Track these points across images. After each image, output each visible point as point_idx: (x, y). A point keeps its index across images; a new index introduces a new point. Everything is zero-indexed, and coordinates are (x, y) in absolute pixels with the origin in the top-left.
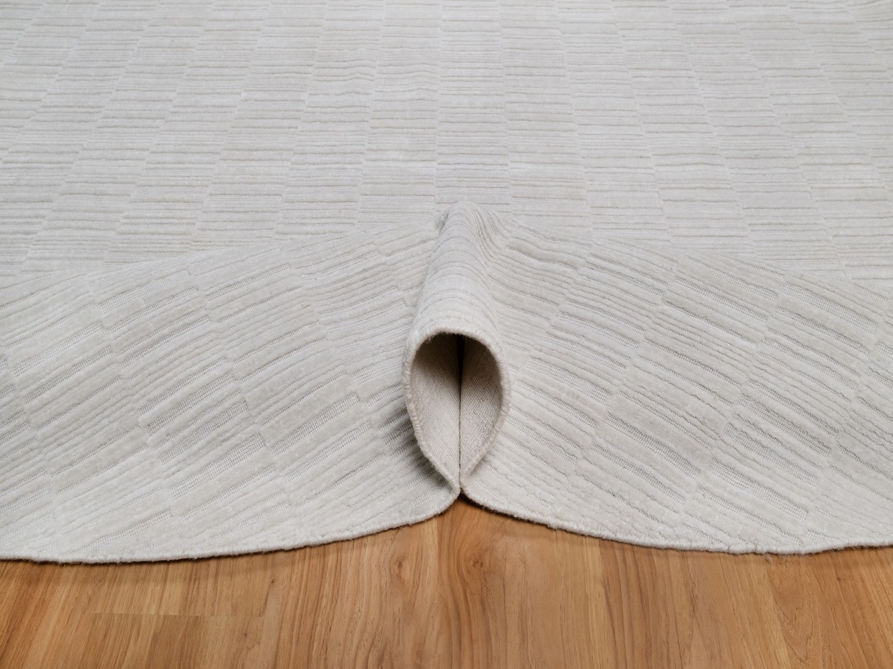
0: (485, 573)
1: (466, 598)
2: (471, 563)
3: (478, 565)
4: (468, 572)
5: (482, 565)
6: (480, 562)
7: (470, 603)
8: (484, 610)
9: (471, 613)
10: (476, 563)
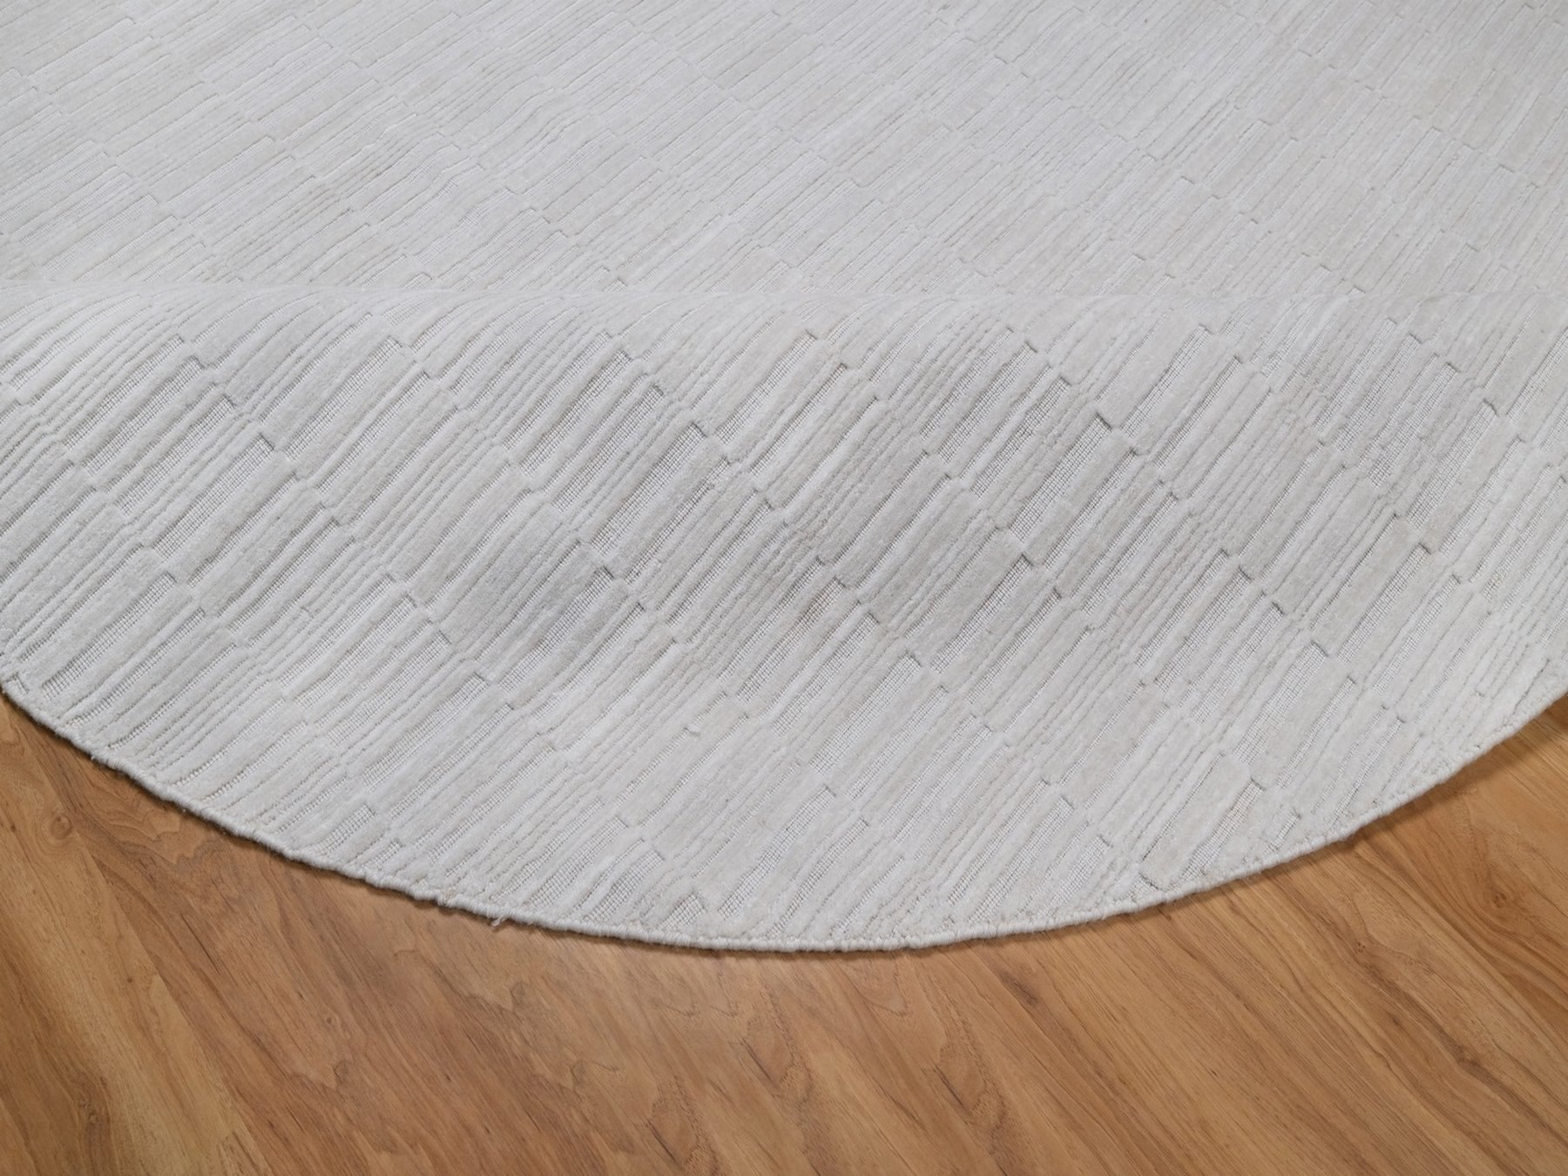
0: (1515, 902)
1: (1529, 950)
2: (1494, 906)
3: (1502, 901)
4: (1502, 919)
5: (1504, 898)
6: (1499, 896)
7: (1539, 952)
8: (1558, 945)
9: (1551, 960)
10: (1496, 901)
